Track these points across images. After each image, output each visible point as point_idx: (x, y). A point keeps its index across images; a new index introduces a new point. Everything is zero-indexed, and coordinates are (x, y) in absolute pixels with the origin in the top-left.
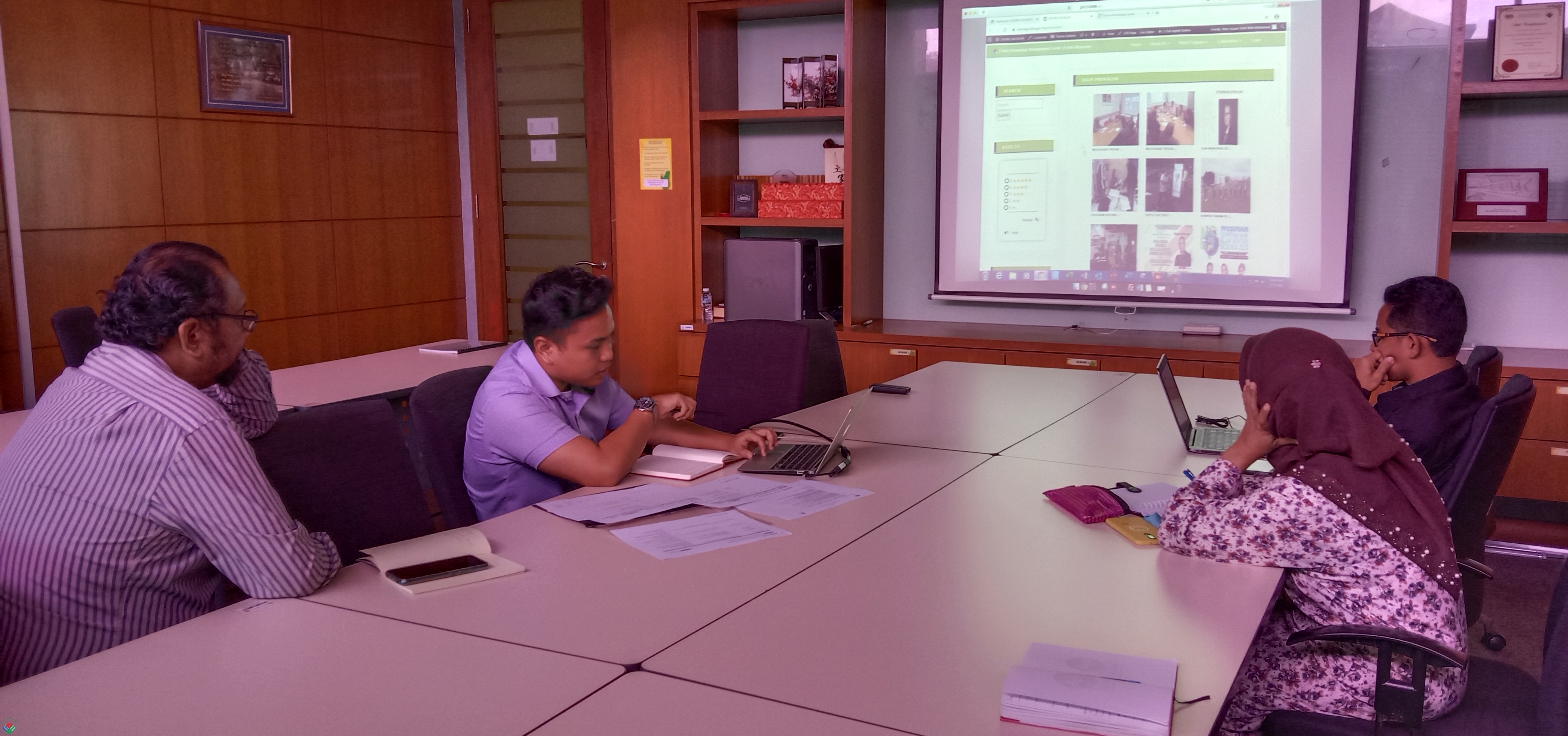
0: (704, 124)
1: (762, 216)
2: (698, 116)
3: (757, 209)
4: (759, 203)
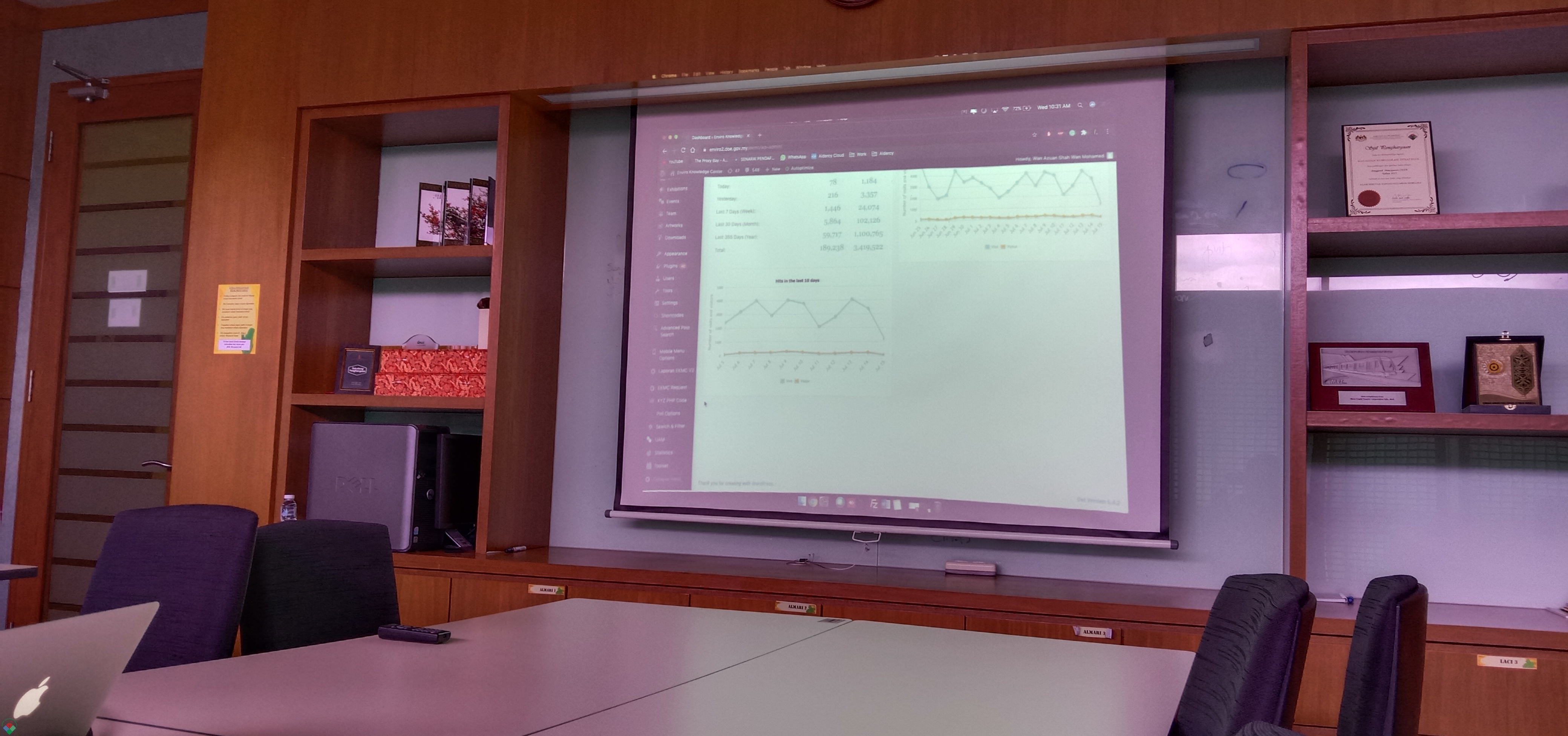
0: (307, 265)
1: (379, 394)
2: (300, 255)
3: (373, 385)
4: (377, 376)
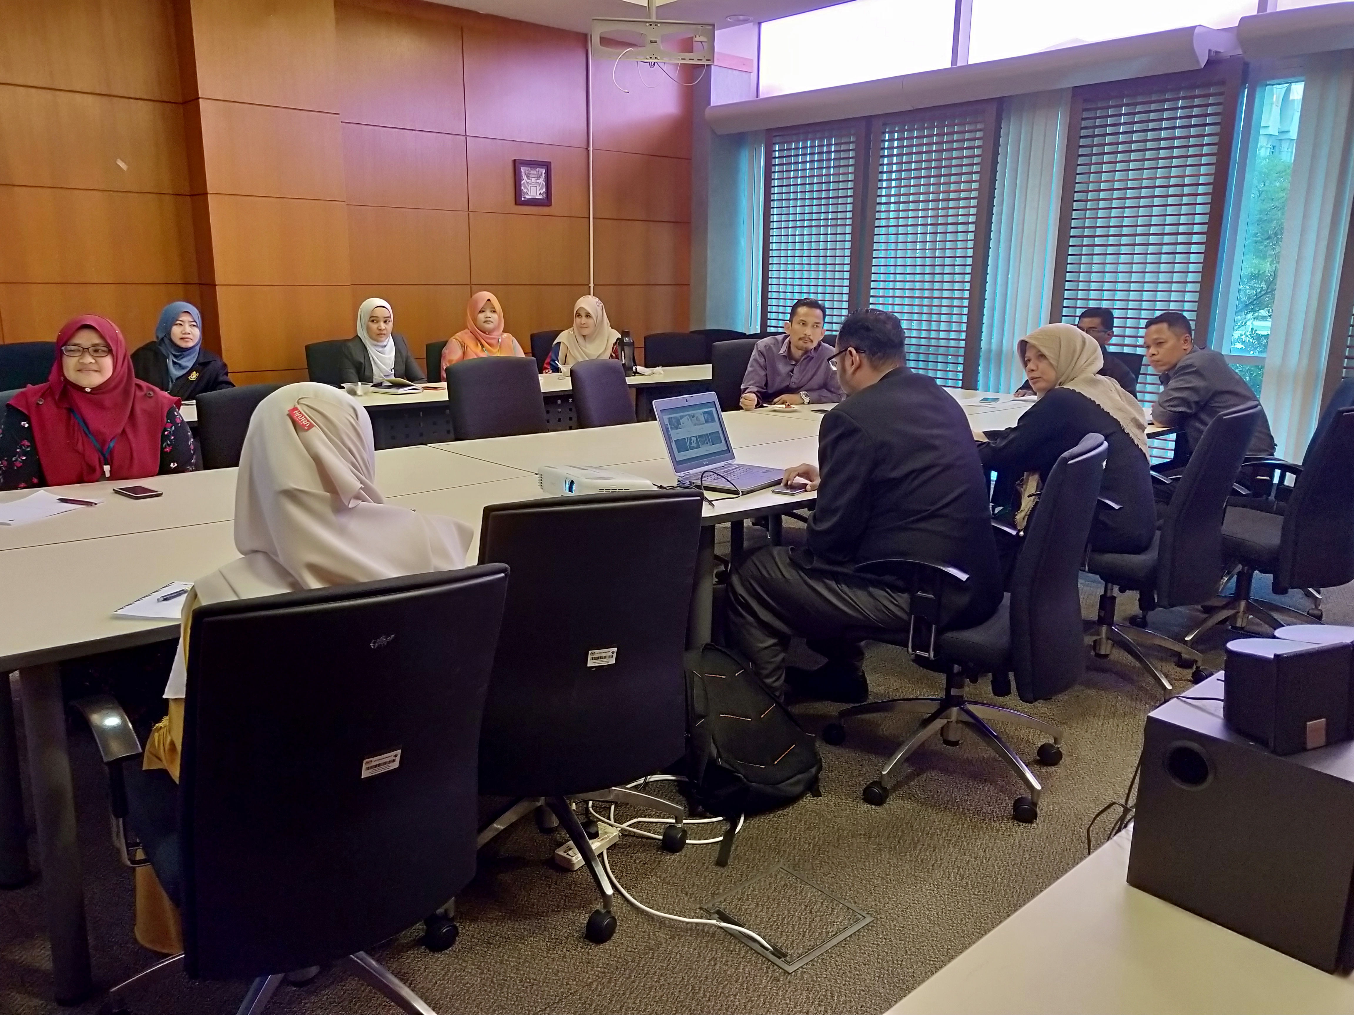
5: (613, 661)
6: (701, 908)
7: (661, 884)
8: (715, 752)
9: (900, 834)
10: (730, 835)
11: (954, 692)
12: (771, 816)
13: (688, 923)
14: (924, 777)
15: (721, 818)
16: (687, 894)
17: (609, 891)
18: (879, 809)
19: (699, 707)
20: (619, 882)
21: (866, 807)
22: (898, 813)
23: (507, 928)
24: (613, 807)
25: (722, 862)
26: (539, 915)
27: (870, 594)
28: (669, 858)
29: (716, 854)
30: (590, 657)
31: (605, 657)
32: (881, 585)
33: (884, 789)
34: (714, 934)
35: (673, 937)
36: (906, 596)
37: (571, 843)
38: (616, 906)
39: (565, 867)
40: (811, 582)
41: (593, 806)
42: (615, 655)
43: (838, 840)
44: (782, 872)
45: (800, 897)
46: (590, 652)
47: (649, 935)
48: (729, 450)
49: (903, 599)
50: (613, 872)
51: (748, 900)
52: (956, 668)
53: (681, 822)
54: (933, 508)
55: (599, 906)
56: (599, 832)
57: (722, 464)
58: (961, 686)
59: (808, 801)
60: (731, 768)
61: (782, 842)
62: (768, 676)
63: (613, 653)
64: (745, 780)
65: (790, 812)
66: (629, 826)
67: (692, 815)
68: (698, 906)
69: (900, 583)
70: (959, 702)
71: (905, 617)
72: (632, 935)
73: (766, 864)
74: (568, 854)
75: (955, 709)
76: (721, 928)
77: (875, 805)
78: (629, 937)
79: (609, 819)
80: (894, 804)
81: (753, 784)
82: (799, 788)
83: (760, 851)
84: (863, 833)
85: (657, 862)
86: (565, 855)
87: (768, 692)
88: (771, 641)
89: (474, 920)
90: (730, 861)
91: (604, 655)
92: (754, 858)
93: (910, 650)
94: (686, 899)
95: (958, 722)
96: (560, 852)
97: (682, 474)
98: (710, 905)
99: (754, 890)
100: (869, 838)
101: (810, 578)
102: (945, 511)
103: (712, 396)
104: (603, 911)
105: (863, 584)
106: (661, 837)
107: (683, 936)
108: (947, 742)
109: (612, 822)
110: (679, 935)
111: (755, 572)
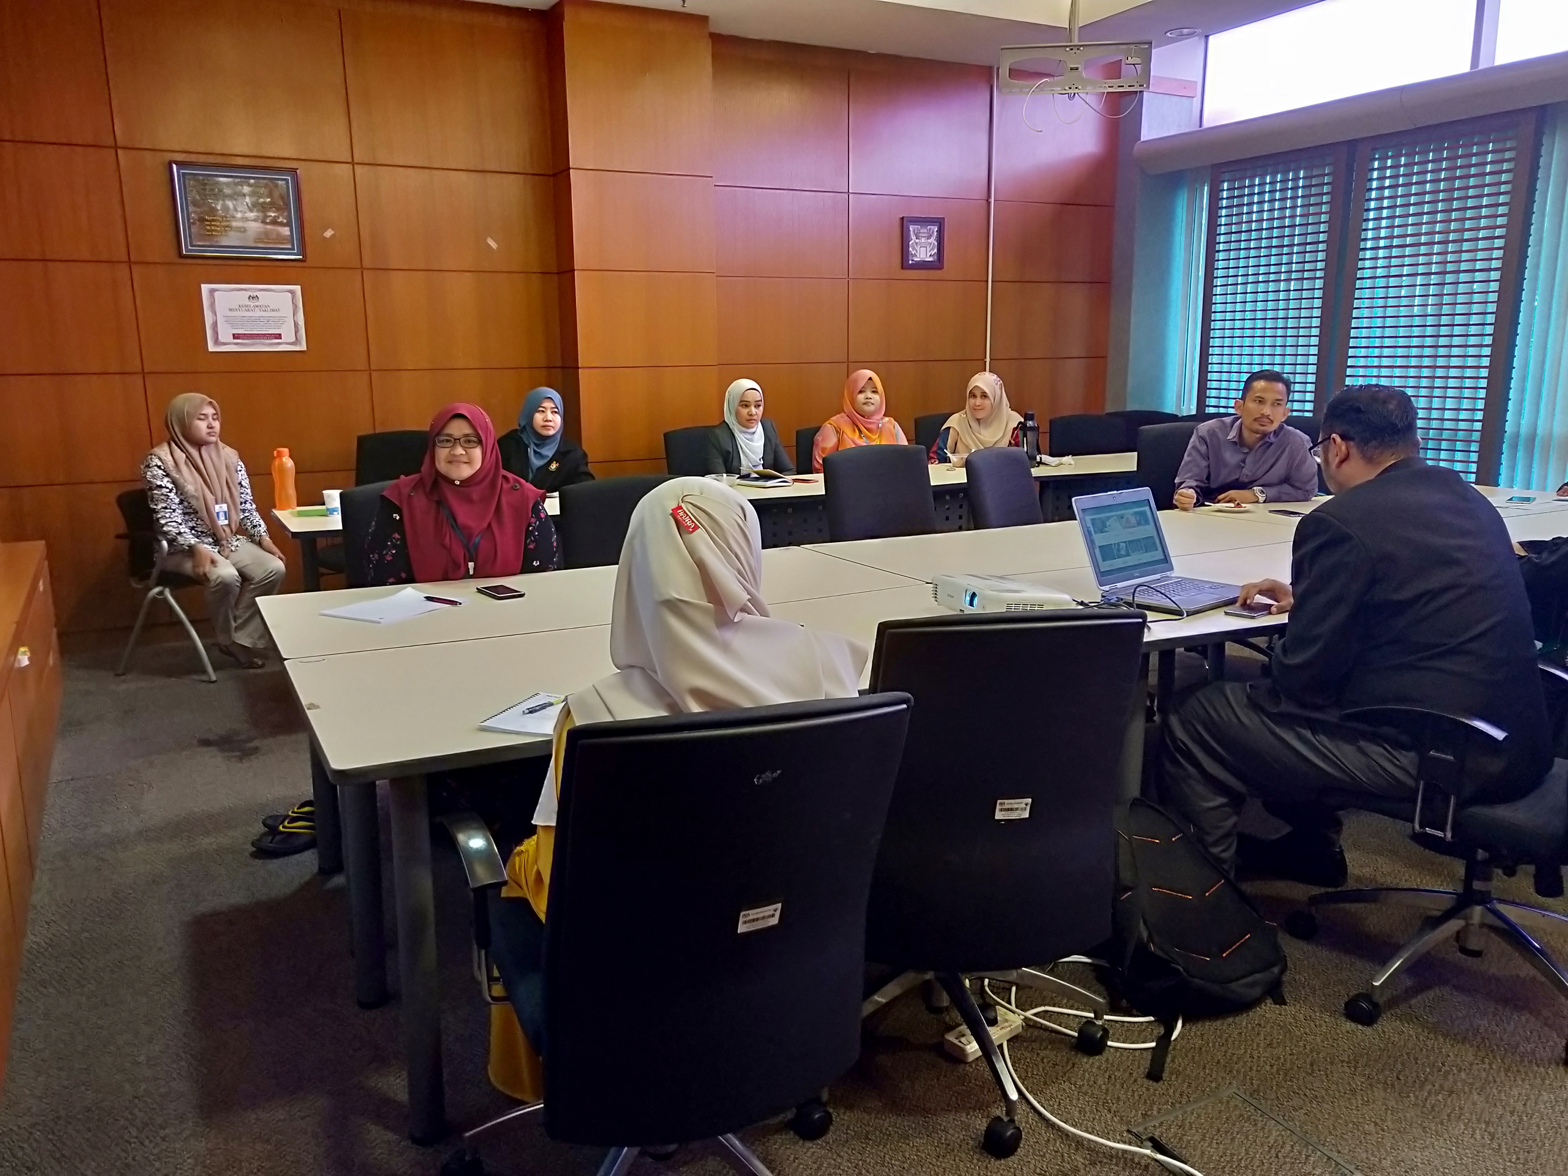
5: (1026, 815)
6: (1129, 1131)
7: (1076, 1093)
8: (1145, 935)
9: (1399, 1066)
10: (1164, 1041)
11: (1477, 885)
12: (1219, 1023)
13: (1112, 1148)
14: (1431, 994)
15: (1152, 1018)
16: (1110, 1111)
17: (1014, 1096)
18: (1368, 1030)
19: (1126, 876)
20: (1023, 1084)
21: (1349, 1025)
22: (1396, 1039)
23: (888, 1122)
24: (1014, 989)
25: (1155, 1074)
26: (926, 1111)
27: (1361, 751)
28: (1086, 1062)
29: (1146, 1063)
30: (998, 807)
31: (1017, 809)
32: (1375, 738)
33: (1376, 1005)
34: (1147, 1167)
35: (1093, 1164)
36: (1412, 754)
37: (964, 1028)
38: (1021, 1116)
39: (958, 1057)
40: (1278, 730)
41: (989, 985)
42: (1028, 808)
43: (1312, 1065)
44: (1236, 1099)
45: (1262, 1135)
46: (999, 801)
47: (1063, 1156)
48: (1166, 559)
49: (1408, 759)
50: (1015, 1071)
51: (1191, 1129)
52: (1481, 854)
53: (1102, 1018)
54: (1454, 642)
55: (999, 1111)
56: (999, 1018)
57: (1158, 576)
58: (1488, 878)
59: (1268, 1009)
60: (1166, 957)
61: (1235, 1058)
62: (1215, 844)
63: (1026, 805)
64: (1185, 974)
65: (1243, 1020)
66: (1035, 1015)
67: (1114, 1011)
68: (1125, 1128)
69: (1404, 738)
70: (1484, 899)
71: (1410, 782)
72: (1042, 1153)
73: (1214, 1085)
74: (960, 1042)
75: (1478, 909)
76: (1156, 1160)
77: (1363, 1024)
78: (1037, 1155)
79: (1010, 1004)
80: (1387, 1025)
81: (1196, 980)
82: (1257, 992)
83: (1204, 1068)
84: (1347, 1060)
85: (1070, 1065)
86: (956, 1042)
87: (1215, 864)
88: (1221, 800)
89: (850, 1107)
90: (1165, 1075)
91: (1016, 806)
92: (1197, 1077)
93: (1417, 826)
94: (1109, 1116)
95: (1482, 925)
96: (951, 1037)
97: (1107, 588)
98: (1141, 1129)
99: (1199, 1116)
100: (1356, 1068)
101: (1276, 723)
102: (1473, 646)
103: (1146, 493)
104: (1006, 1119)
105: (1352, 737)
106: (1076, 1034)
107: (1106, 1163)
108: (1464, 950)
109: (1013, 1007)
110: (1101, 1162)
111: (1201, 711)
